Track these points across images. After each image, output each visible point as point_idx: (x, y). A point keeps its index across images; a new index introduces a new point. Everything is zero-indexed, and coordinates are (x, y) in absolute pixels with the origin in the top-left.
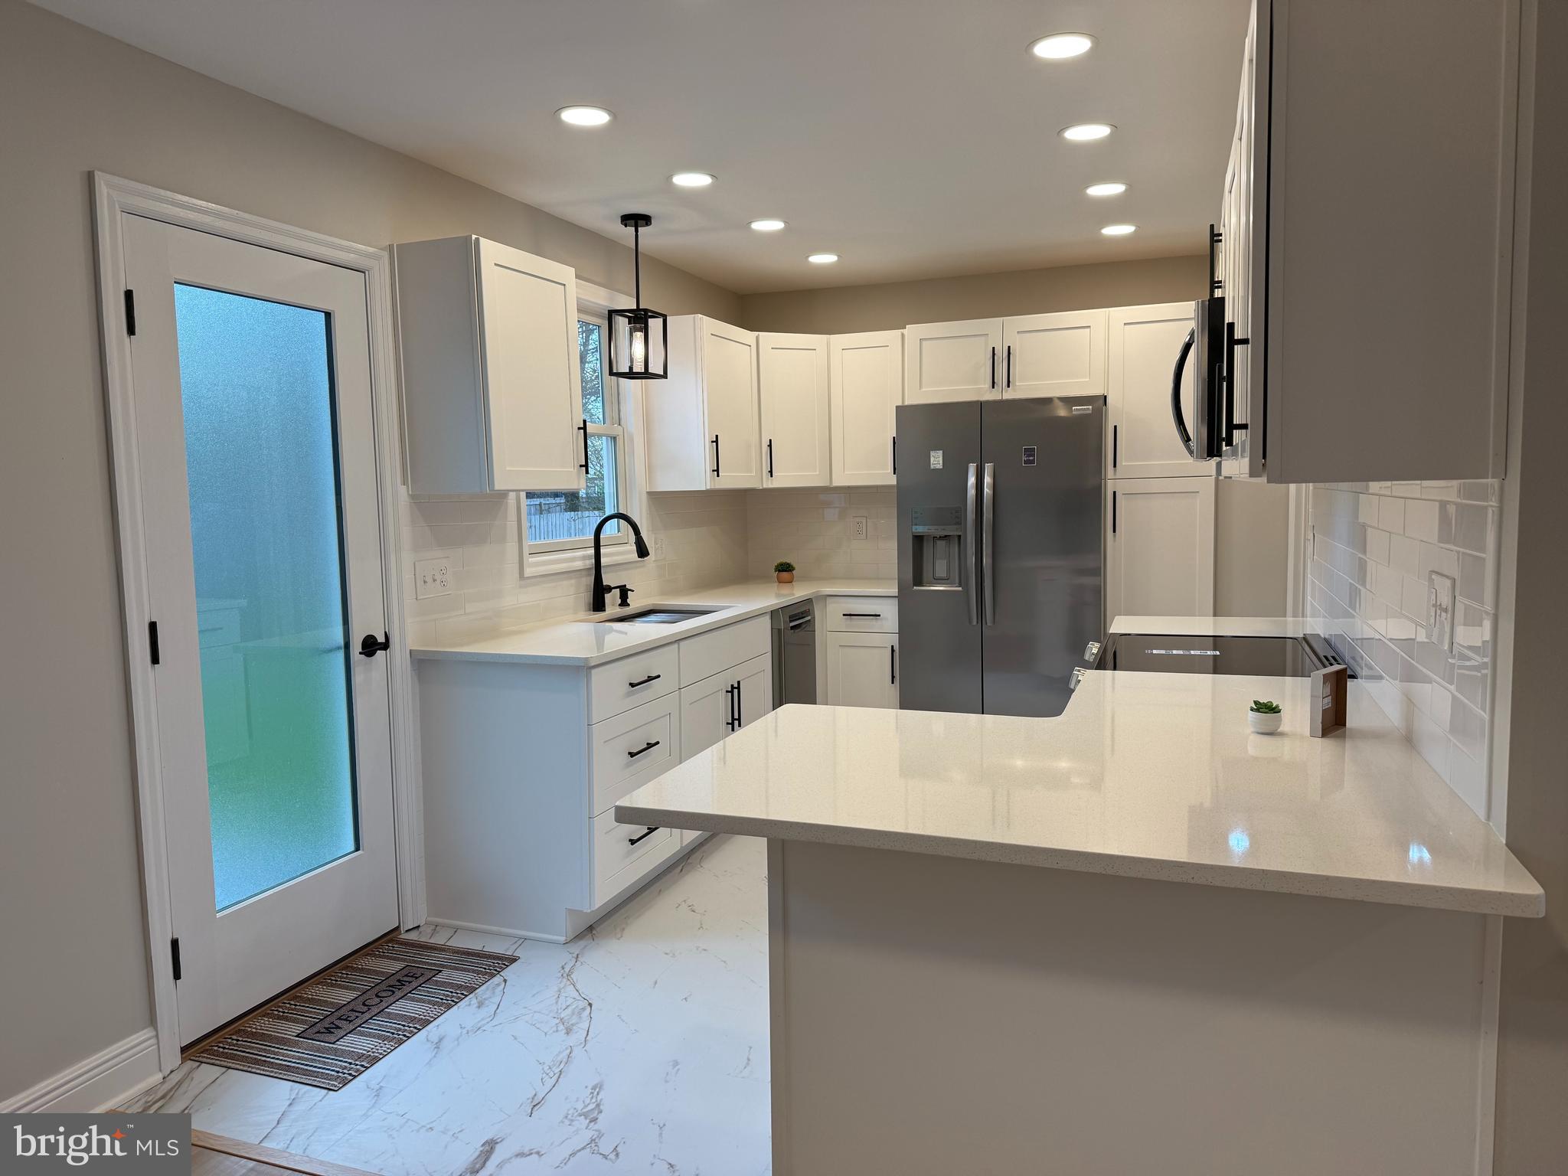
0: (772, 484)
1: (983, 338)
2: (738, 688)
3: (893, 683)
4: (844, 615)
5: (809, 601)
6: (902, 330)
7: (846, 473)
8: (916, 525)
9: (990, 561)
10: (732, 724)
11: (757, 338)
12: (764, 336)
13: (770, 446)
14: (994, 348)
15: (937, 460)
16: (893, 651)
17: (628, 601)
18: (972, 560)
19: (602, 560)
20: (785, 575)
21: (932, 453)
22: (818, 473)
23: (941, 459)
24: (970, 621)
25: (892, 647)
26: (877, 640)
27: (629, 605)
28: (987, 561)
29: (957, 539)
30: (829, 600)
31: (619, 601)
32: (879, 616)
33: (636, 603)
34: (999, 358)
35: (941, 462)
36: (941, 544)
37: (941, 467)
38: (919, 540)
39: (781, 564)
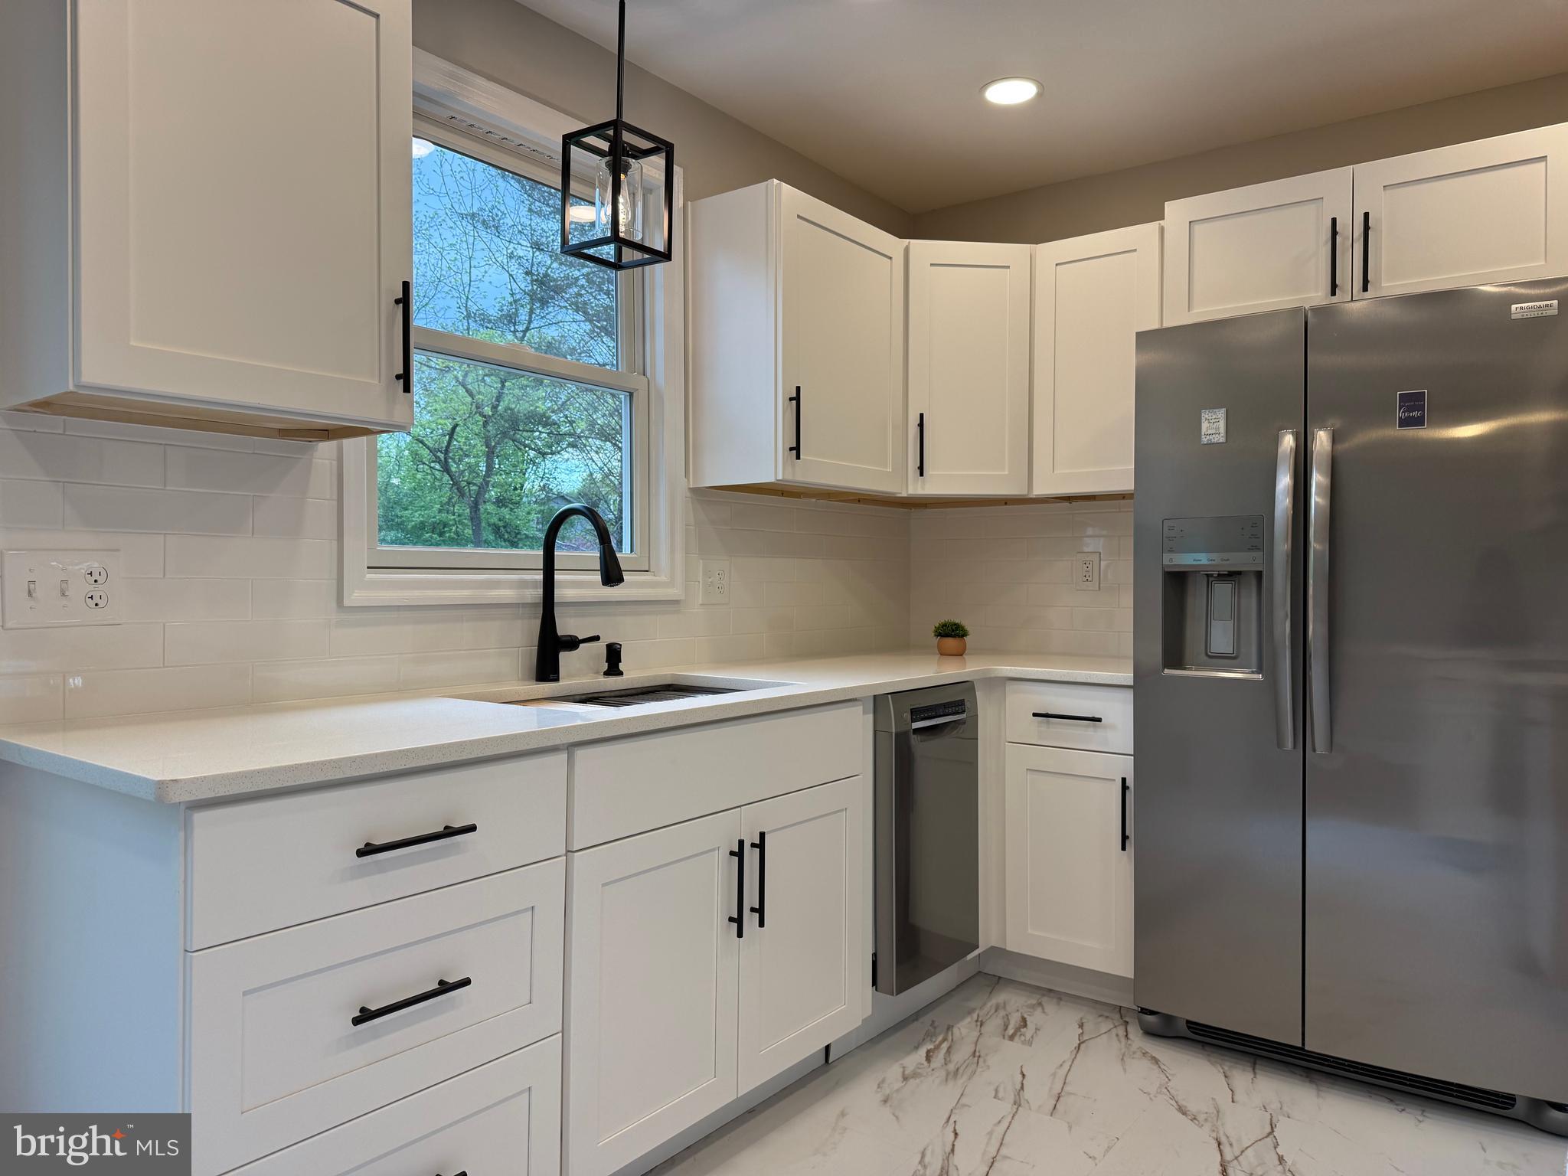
0: (923, 489)
1: (1312, 206)
2: (761, 846)
3: (1124, 848)
4: (1035, 715)
5: (967, 686)
6: (1161, 222)
7: (1055, 472)
8: (1171, 551)
9: (1323, 630)
10: (738, 921)
11: (907, 250)
12: (917, 245)
13: (921, 425)
14: (1334, 220)
15: (1213, 426)
16: (1124, 787)
17: (621, 666)
18: (1284, 628)
19: (557, 592)
20: (950, 643)
21: (1206, 415)
22: (1006, 473)
23: (1222, 425)
24: (1280, 744)
25: (1124, 780)
26: (1098, 764)
27: (621, 673)
28: (1316, 629)
29: (1254, 582)
30: (1011, 687)
31: (605, 667)
32: (1099, 720)
33: (633, 673)
34: (1345, 238)
35: (1222, 430)
36: (1223, 591)
37: (1222, 440)
38: (1177, 581)
39: (944, 625)
